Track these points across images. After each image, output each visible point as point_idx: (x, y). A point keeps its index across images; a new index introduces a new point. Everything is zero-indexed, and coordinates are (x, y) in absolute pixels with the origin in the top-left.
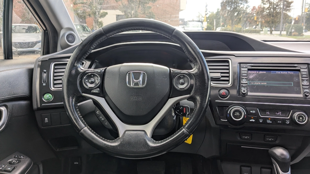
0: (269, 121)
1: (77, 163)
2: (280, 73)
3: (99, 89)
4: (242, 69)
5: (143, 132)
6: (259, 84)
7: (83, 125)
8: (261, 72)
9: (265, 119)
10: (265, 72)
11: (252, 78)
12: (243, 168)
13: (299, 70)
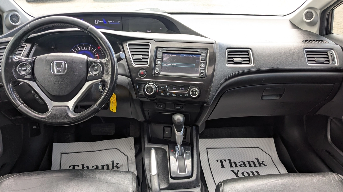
0: (173, 95)
1: (36, 127)
2: (187, 56)
3: (30, 75)
4: (158, 53)
5: (67, 107)
6: (170, 65)
7: (20, 103)
8: (173, 55)
9: (171, 93)
10: (176, 55)
11: (166, 60)
12: (166, 128)
13: (200, 54)
